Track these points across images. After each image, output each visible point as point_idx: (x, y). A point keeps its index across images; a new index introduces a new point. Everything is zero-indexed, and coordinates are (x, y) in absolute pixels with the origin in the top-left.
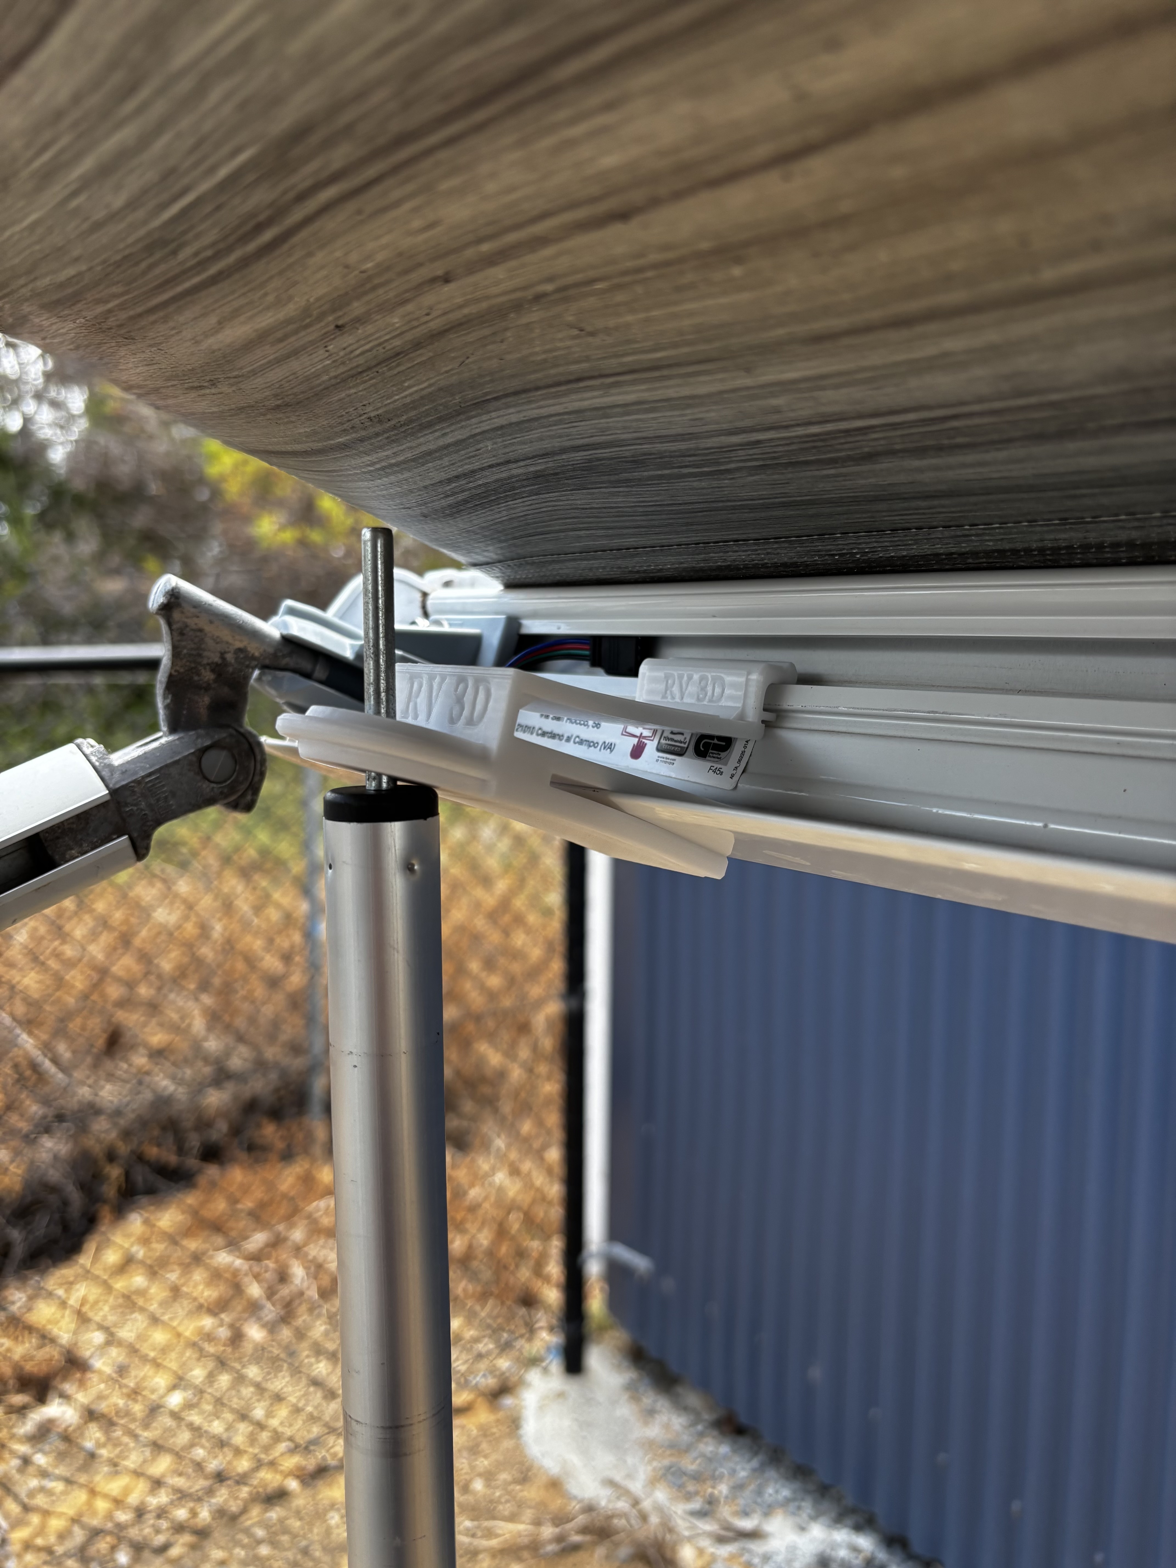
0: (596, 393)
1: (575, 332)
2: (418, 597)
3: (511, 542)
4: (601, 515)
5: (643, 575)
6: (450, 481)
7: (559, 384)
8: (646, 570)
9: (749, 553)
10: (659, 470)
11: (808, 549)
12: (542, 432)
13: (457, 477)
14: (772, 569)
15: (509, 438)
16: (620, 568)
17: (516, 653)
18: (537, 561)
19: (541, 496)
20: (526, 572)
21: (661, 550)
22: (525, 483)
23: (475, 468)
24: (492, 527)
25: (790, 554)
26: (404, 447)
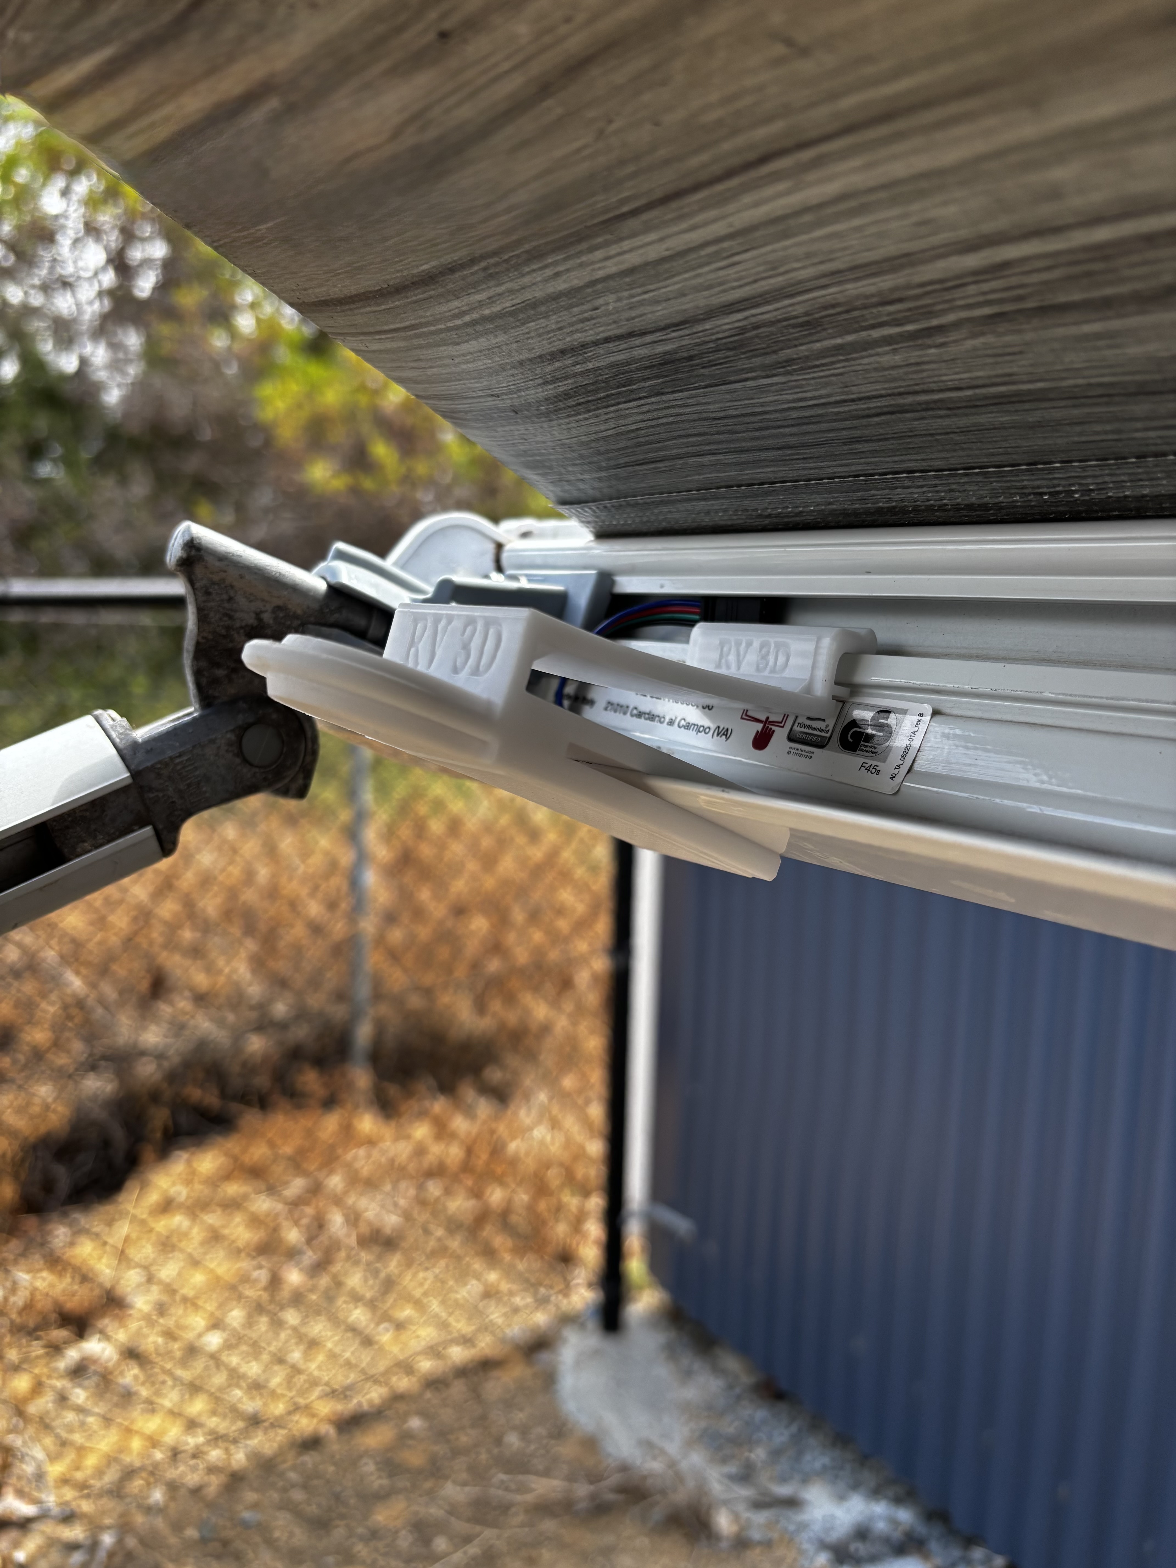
0: (781, 186)
1: (780, 49)
2: (491, 548)
3: (613, 472)
4: (738, 428)
5: (775, 520)
6: (553, 356)
7: (729, 174)
8: (780, 513)
9: (925, 489)
10: (840, 336)
11: (1009, 484)
12: (686, 280)
13: (563, 352)
14: (951, 513)
15: (639, 290)
16: (747, 510)
17: (607, 616)
18: (641, 501)
19: (665, 398)
20: (625, 516)
21: (806, 485)
22: (647, 373)
23: (588, 339)
24: (593, 445)
25: (981, 492)
26: (503, 288)
